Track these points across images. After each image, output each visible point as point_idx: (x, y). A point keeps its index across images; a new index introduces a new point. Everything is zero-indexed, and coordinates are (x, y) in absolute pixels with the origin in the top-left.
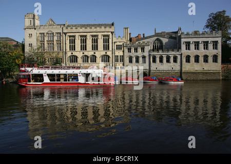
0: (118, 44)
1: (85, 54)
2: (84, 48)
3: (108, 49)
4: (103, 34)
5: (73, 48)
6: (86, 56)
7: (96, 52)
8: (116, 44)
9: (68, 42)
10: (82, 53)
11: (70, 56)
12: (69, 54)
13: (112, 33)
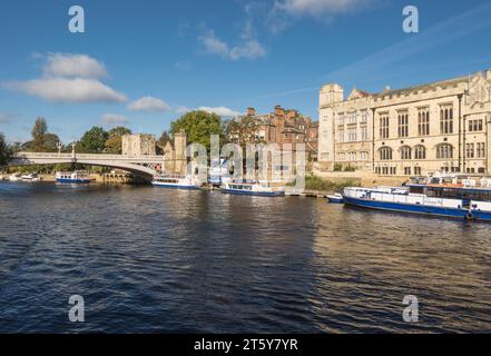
0: (473, 118)
1: (405, 143)
2: (403, 132)
3: (451, 131)
4: (441, 101)
5: (385, 133)
6: (407, 147)
7: (426, 139)
8: (468, 118)
9: (377, 123)
10: (399, 141)
11: (380, 149)
12: (378, 145)
13: (460, 96)
